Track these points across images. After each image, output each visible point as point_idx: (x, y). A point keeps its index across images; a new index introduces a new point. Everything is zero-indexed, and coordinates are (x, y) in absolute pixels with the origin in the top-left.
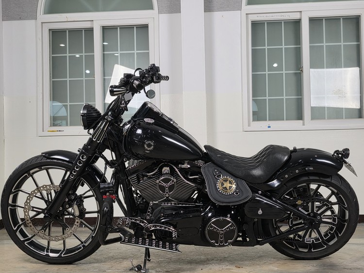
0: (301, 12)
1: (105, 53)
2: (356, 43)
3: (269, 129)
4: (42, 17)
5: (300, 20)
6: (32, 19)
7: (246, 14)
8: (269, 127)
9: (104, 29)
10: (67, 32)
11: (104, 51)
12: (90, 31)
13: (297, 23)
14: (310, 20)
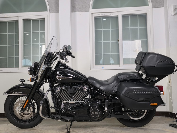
0: (118, 12)
2: (145, 27)
3: (103, 69)
7: (92, 13)
8: (103, 68)
9: (24, 21)
11: (24, 31)
14: (122, 16)
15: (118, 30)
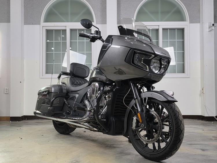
0: (159, 26)
1: (72, 41)
2: (182, 40)
4: (43, 24)
5: (158, 29)
6: (38, 24)
7: (135, 26)
9: (71, 30)
10: (54, 31)
11: (71, 40)
12: (64, 31)
13: (157, 30)
14: (163, 29)
15: (159, 42)
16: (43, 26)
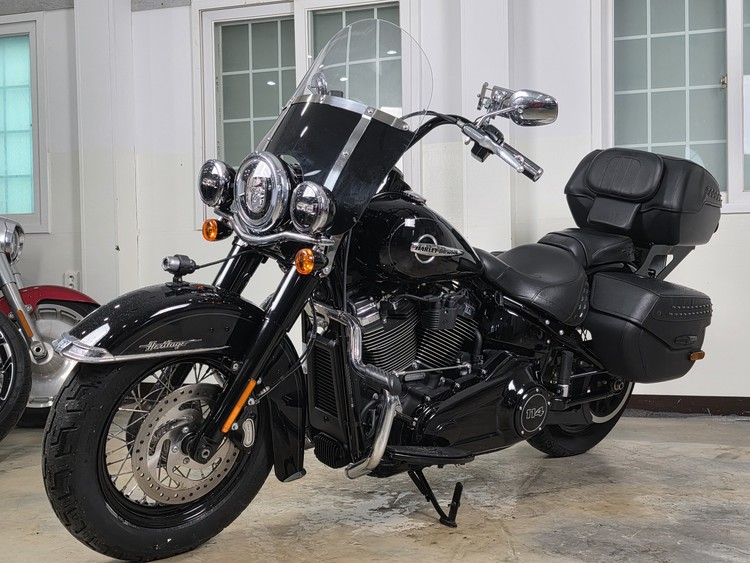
6: (184, 4)
9: (316, 15)
10: (250, 27)
15: (724, 34)
16: (202, 11)
